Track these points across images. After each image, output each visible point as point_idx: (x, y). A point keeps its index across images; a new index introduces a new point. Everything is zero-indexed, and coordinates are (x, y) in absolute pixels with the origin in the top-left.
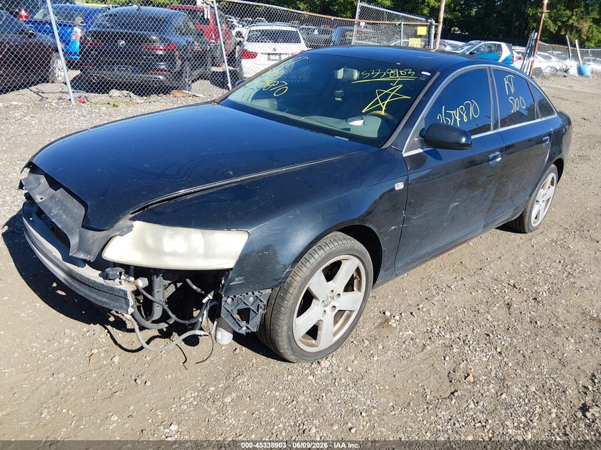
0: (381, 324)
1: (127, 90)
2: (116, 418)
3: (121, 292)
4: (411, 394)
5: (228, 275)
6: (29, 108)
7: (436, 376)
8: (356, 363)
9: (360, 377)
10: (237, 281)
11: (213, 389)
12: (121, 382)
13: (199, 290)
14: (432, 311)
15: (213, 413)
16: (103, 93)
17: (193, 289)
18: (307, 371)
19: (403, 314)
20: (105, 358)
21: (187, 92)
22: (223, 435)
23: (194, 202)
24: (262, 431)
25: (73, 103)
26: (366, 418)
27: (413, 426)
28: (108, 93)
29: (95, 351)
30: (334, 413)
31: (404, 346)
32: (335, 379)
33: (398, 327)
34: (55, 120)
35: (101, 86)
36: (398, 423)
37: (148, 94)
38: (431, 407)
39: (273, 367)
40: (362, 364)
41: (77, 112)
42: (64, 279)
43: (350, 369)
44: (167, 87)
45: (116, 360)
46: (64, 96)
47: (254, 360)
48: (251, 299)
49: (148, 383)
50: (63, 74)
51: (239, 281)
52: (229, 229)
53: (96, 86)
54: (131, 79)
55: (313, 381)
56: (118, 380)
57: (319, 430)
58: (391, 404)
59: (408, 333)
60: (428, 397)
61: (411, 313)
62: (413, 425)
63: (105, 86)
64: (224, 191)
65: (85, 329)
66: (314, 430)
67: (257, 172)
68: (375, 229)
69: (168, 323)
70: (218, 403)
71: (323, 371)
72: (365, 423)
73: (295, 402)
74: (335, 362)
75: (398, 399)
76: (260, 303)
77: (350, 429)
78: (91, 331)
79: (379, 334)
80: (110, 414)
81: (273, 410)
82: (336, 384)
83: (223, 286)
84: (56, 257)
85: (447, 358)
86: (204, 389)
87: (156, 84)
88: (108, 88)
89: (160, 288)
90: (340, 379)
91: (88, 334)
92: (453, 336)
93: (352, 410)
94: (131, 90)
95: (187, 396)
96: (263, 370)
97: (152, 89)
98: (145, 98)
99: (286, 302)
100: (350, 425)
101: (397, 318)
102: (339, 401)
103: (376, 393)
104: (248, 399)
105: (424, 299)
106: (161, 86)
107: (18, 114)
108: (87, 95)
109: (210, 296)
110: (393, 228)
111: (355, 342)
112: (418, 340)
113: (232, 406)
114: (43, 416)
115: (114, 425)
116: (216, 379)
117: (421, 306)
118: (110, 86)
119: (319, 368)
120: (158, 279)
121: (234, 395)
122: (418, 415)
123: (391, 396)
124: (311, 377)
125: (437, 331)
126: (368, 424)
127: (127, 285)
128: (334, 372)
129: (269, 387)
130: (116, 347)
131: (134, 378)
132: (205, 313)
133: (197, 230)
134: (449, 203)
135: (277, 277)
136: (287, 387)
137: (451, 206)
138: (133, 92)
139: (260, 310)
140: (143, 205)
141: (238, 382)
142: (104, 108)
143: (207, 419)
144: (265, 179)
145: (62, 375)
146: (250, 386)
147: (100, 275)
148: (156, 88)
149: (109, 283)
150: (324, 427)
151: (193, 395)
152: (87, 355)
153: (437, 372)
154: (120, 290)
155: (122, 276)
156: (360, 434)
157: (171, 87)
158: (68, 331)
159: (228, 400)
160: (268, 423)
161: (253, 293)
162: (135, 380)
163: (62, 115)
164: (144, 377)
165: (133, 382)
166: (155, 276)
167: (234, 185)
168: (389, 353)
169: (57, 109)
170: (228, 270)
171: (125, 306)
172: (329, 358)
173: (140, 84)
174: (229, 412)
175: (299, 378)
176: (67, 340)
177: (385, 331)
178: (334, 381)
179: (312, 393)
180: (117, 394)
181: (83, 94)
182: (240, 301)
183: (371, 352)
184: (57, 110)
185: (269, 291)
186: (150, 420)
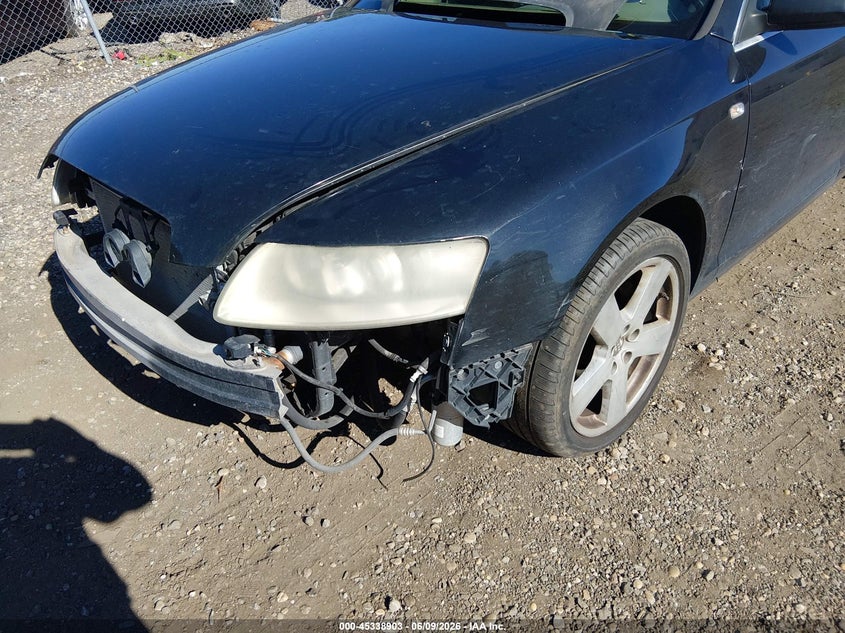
0: (695, 368)
1: (185, 30)
2: (286, 598)
3: (262, 382)
4: (788, 492)
5: (457, 329)
6: (44, 78)
7: (821, 452)
8: (673, 444)
9: (689, 470)
10: (475, 338)
11: (439, 520)
12: (279, 525)
13: (396, 357)
14: (775, 334)
15: (452, 567)
16: (151, 40)
17: (384, 356)
18: (592, 470)
19: (728, 346)
20: (243, 484)
21: (276, 20)
22: (481, 611)
23: (370, 191)
24: (547, 594)
25: (109, 61)
26: (725, 550)
27: (813, 554)
28: (157, 39)
29: (224, 473)
30: (665, 545)
31: (748, 403)
32: (648, 480)
33: (727, 369)
34: (87, 92)
35: (145, 28)
36: (784, 552)
37: (217, 31)
38: (831, 513)
39: (530, 468)
40: (685, 447)
41: (116, 74)
42: (151, 363)
43: (667, 459)
44: (244, 17)
45: (263, 484)
46: (93, 53)
47: (495, 460)
48: (498, 366)
49: (327, 523)
50: (85, 20)
51: (479, 336)
52: (449, 239)
53: (138, 30)
54: (189, 11)
55: (609, 487)
56: (274, 523)
57: (648, 582)
58: (760, 516)
59: (747, 379)
60: (822, 495)
61: (742, 342)
62: (811, 552)
63: (152, 27)
64: (420, 162)
65: (200, 434)
66: (639, 584)
67: (477, 116)
68: (700, 202)
69: (342, 416)
70: (456, 549)
71: (621, 467)
72: (726, 560)
73: (589, 533)
74: (636, 447)
75: (768, 504)
76: (513, 370)
77: (705, 574)
78: (211, 436)
79: (697, 386)
80: (275, 591)
81: (554, 550)
82: (652, 489)
83: (449, 349)
84: (128, 326)
85: (830, 418)
86: (424, 522)
87: (226, 13)
88: (156, 31)
89: (325, 362)
90: (656, 479)
91: (206, 443)
92: (826, 374)
93: (695, 535)
94: (192, 28)
95: (399, 540)
96: (514, 475)
97: (222, 22)
98: (214, 39)
99: (558, 361)
100: (700, 566)
101: (720, 353)
102: (667, 522)
103: (727, 498)
104: (505, 535)
105: (755, 314)
106: (235, 15)
107: (29, 91)
108: (127, 46)
109: (423, 369)
110: (724, 194)
111: (660, 406)
112: (769, 390)
113: (481, 551)
114: (158, 609)
115: (285, 612)
116: (440, 502)
117: (753, 326)
118: (158, 26)
119: (613, 463)
120: (322, 347)
121: (479, 529)
122: (815, 531)
123: (755, 501)
124: (602, 481)
125: (796, 369)
126: (732, 561)
127: (267, 366)
128: (641, 466)
129: (534, 507)
130: (259, 460)
131: (299, 514)
132: (414, 397)
133: (388, 247)
134: (804, 137)
135: (545, 320)
136: (566, 504)
137: (807, 141)
138: (195, 32)
139: (515, 382)
140: (274, 209)
141: (480, 504)
142: (156, 63)
143: (444, 581)
144: (492, 126)
145: (176, 525)
146: (501, 508)
147: (216, 351)
148: (227, 20)
149: (234, 365)
150: (656, 576)
151: (407, 536)
152: (211, 481)
153: (821, 445)
154: (259, 377)
155: (256, 348)
156: (724, 581)
157: (250, 15)
158: (171, 441)
159: (471, 540)
160: (554, 579)
161: (503, 355)
162: (304, 519)
163: (95, 83)
164: (317, 512)
165: (300, 523)
166: (316, 343)
167: (437, 147)
168: (727, 420)
169: (86, 74)
170: (457, 319)
171: (271, 405)
172: (624, 442)
173: (202, 17)
174: (479, 562)
175: (582, 484)
176: (173, 459)
177: (707, 381)
178: (645, 483)
179: (614, 512)
180: (278, 549)
181: (122, 46)
182: (479, 372)
183: (694, 421)
184: (86, 76)
185: (529, 346)
186: (346, 596)
